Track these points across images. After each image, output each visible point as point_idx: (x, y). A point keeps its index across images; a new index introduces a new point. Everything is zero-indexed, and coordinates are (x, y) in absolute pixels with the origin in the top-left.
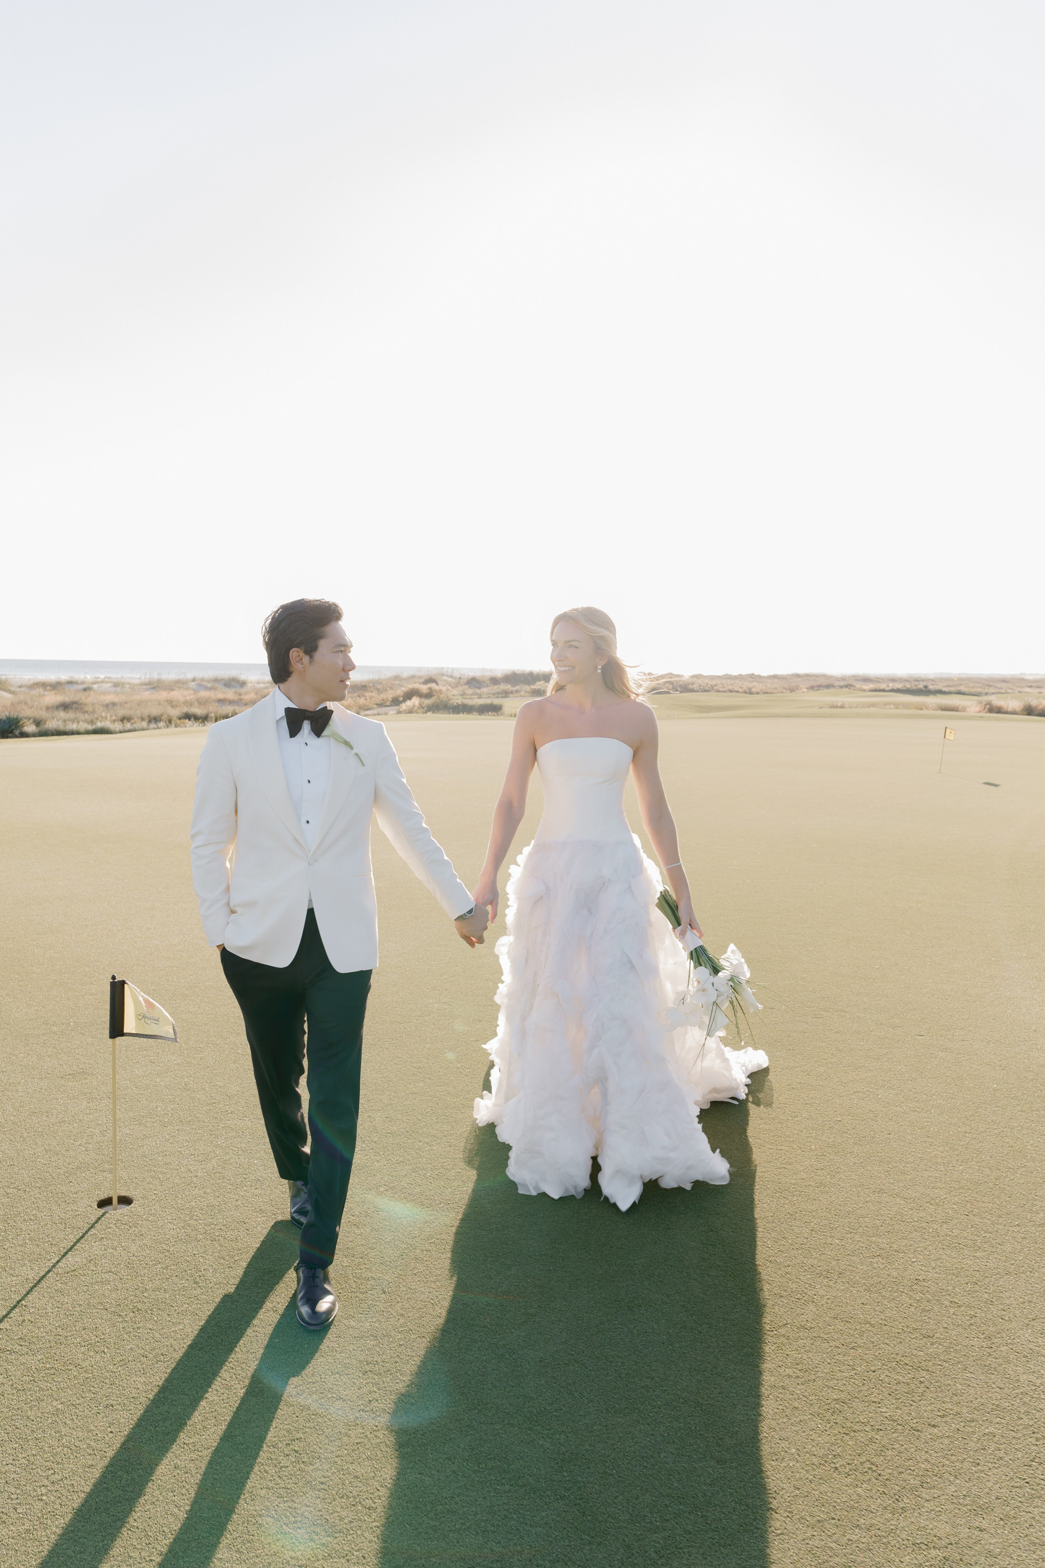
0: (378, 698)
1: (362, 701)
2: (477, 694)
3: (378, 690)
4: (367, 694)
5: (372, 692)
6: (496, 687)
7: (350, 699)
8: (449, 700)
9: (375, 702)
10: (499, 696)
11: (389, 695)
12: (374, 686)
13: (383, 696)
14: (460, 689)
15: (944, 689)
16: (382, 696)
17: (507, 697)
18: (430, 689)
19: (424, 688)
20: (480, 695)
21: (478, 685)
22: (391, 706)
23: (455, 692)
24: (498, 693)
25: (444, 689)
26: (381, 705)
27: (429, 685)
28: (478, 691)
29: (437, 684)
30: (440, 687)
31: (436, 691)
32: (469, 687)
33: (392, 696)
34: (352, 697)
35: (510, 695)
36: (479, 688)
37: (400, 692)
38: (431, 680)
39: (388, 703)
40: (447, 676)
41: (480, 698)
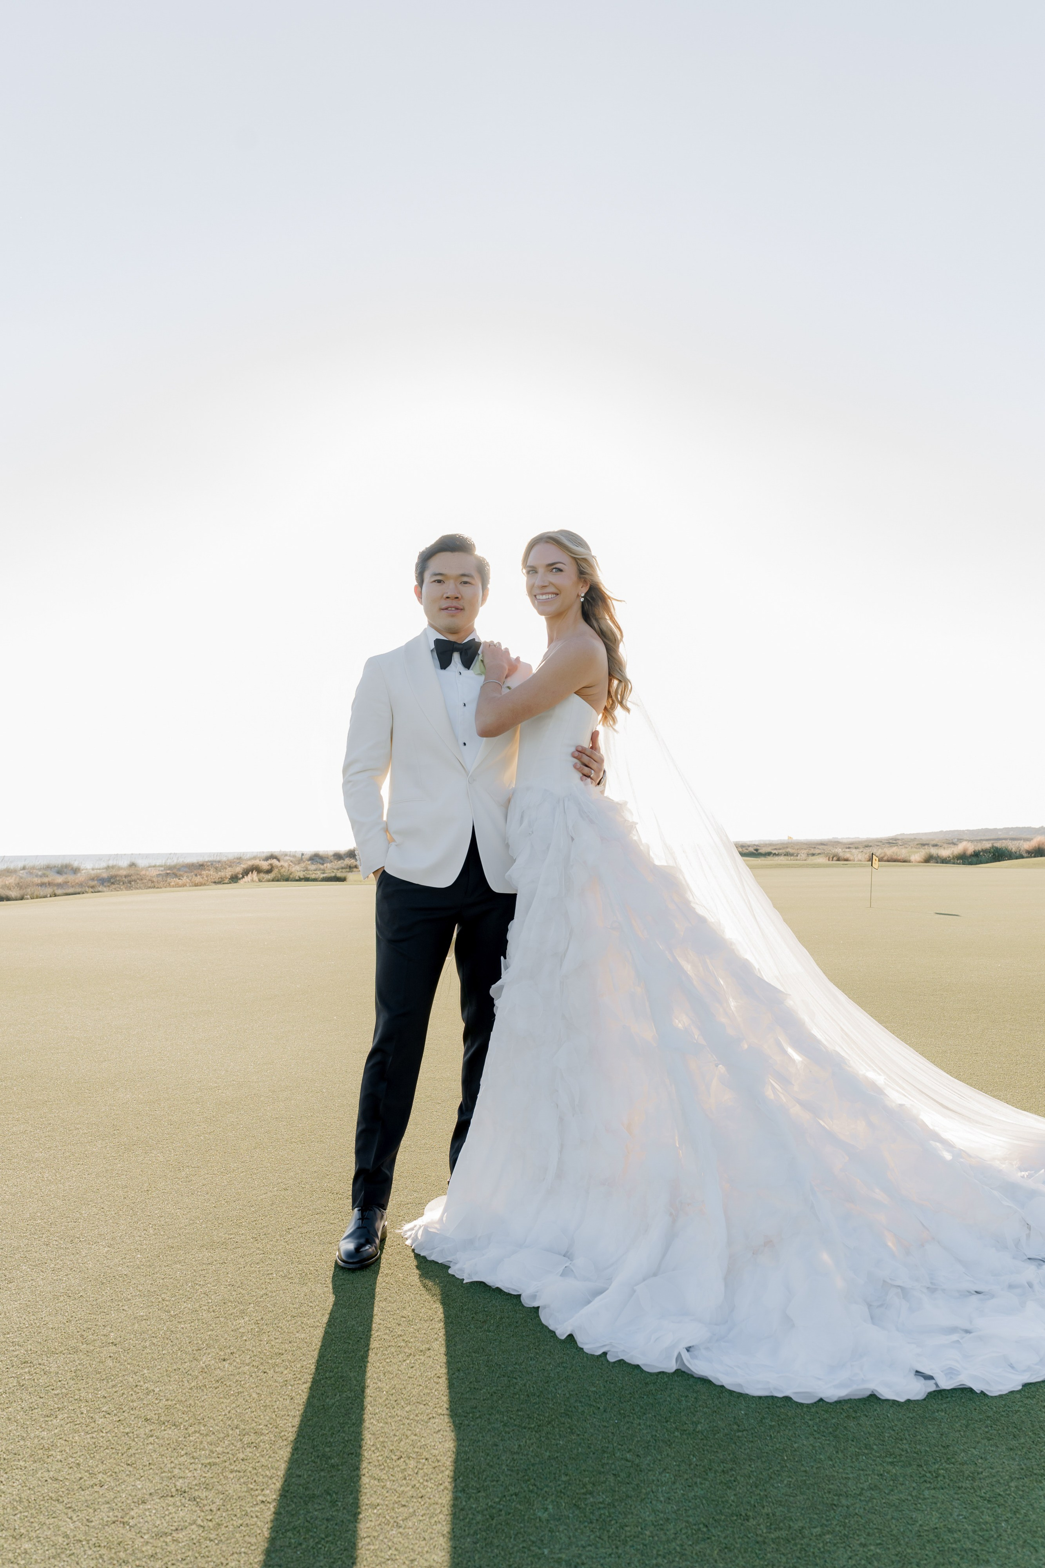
0: (216, 876)
1: (198, 879)
2: (320, 870)
3: (216, 868)
4: (204, 872)
5: (209, 870)
6: (340, 862)
7: (185, 878)
8: (291, 874)
9: (213, 880)
10: (344, 870)
11: (228, 873)
12: (212, 864)
13: (222, 874)
14: (303, 865)
15: (774, 852)
16: (219, 873)
17: (352, 872)
18: (271, 865)
19: (265, 865)
20: (324, 870)
21: (321, 861)
22: (230, 883)
23: (298, 868)
24: (342, 868)
25: (286, 865)
26: (220, 882)
27: (270, 862)
28: (322, 867)
29: (279, 860)
30: (282, 863)
31: (277, 867)
32: (312, 864)
33: (230, 873)
34: (188, 877)
35: (355, 870)
36: (323, 864)
37: (239, 869)
38: (272, 857)
39: (226, 881)
40: (290, 856)
41: (323, 873)
